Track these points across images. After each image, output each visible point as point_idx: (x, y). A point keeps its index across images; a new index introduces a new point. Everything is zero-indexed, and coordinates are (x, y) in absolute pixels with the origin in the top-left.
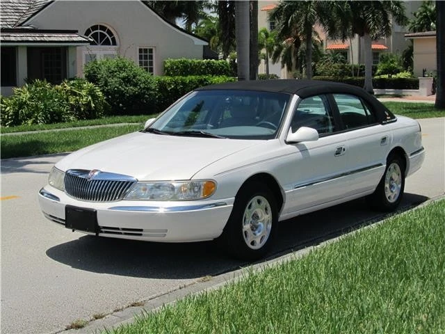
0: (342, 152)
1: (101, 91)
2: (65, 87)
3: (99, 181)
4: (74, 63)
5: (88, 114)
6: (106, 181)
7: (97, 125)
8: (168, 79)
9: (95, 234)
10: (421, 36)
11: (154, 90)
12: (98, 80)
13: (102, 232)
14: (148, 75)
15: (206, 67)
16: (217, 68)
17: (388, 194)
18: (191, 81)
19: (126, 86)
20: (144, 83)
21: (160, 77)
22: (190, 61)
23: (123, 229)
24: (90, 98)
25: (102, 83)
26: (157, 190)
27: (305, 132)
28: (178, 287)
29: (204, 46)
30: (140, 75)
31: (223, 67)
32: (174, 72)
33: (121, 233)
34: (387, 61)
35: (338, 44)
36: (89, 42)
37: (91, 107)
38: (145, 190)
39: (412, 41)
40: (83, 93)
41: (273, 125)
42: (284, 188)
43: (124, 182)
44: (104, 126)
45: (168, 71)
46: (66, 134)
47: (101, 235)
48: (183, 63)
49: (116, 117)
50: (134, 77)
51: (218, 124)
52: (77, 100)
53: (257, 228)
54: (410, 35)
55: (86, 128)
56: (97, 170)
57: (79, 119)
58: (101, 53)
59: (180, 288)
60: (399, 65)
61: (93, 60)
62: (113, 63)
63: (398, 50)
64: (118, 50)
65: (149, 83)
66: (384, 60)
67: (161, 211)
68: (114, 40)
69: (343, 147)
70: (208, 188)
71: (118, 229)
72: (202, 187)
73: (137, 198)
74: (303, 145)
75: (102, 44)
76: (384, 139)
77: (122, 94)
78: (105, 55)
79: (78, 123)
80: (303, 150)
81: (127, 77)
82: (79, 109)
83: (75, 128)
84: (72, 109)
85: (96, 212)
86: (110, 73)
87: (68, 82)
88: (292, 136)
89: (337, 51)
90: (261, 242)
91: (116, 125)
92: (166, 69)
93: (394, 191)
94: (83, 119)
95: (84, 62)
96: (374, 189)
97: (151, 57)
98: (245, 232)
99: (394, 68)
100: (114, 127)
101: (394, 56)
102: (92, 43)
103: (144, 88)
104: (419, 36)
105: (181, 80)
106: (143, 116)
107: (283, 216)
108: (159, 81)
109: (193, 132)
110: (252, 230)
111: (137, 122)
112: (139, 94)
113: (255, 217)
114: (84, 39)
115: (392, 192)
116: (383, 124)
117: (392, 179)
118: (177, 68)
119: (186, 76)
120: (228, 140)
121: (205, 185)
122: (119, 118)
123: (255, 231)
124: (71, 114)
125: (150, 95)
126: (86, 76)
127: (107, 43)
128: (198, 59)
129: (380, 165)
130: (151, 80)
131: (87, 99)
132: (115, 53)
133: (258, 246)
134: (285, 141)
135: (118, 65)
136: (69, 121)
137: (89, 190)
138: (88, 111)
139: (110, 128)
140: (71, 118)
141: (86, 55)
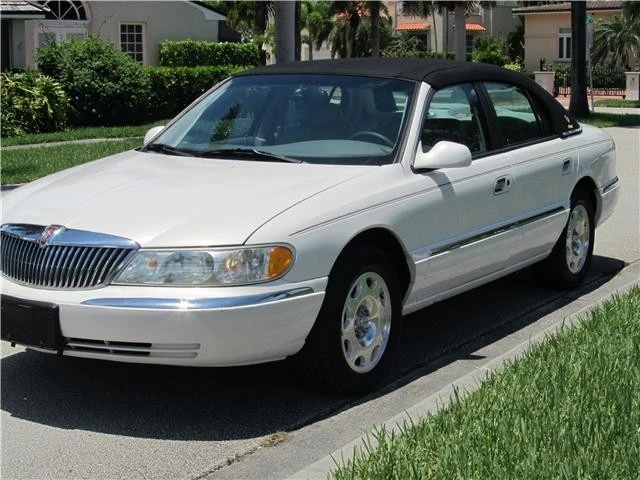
0: (506, 188)
1: (62, 89)
2: (7, 82)
3: (63, 247)
4: (21, 46)
5: (42, 124)
6: (76, 248)
7: (57, 141)
8: (166, 71)
9: (56, 352)
10: (536, 11)
11: (144, 87)
12: (59, 72)
13: (70, 348)
14: (136, 64)
15: (223, 54)
16: (239, 55)
17: (570, 258)
18: (201, 75)
19: (102, 81)
20: (130, 76)
21: (153, 69)
22: (199, 44)
23: (112, 343)
24: (46, 100)
25: (64, 76)
26: (177, 265)
27: (445, 150)
28: (225, 460)
29: (220, 22)
30: (123, 65)
31: (249, 54)
32: (174, 61)
33: (107, 351)
34: (486, 47)
35: (416, 23)
36: (44, 12)
37: (46, 113)
38: (155, 264)
39: (522, 19)
40: (36, 92)
41: (383, 138)
42: (414, 256)
43: (112, 250)
44: (68, 142)
45: (165, 59)
46: (9, 155)
47: (67, 353)
48: (188, 47)
49: (87, 129)
50: (115, 67)
51: (273, 138)
52: (25, 103)
53: (365, 332)
54: (520, 9)
55: (39, 145)
56: (59, 226)
57: (28, 132)
58: (63, 32)
59: (230, 462)
60: (504, 53)
61: (51, 41)
62: (81, 46)
63: (500, 32)
64: (89, 27)
65: (137, 76)
66: (481, 46)
67: (183, 307)
68: (82, 11)
69: (507, 178)
70: (279, 259)
71: (102, 342)
72: (267, 258)
73: (138, 281)
74: (443, 174)
75: (65, 18)
76: (567, 163)
77: (95, 94)
78: (68, 35)
79: (28, 138)
80: (444, 184)
81: (104, 67)
82: (28, 116)
83: (22, 147)
84: (18, 118)
85: (57, 309)
86: (77, 61)
87: (12, 75)
88: (425, 159)
89: (412, 33)
90: (372, 360)
91: (87, 141)
92: (162, 55)
93: (578, 252)
94: (34, 132)
95: (36, 45)
96: (550, 251)
97: (139, 38)
98: (346, 341)
99: (496, 58)
100: (84, 145)
101: (496, 40)
102: (49, 16)
103: (130, 85)
104: (533, 11)
105: (187, 72)
106: (128, 128)
107: (409, 306)
108: (152, 73)
109: (239, 150)
110: (358, 336)
111: (119, 137)
112: (121, 94)
113: (363, 312)
114: (37, 9)
115: (576, 254)
116: (563, 137)
117: (575, 233)
118: (180, 54)
119: (193, 66)
120: (306, 165)
121: (272, 255)
122: (91, 131)
123: (362, 337)
124: (17, 125)
125: (138, 95)
126: (39, 66)
127: (72, 16)
128: (210, 42)
129: (561, 208)
130: (140, 73)
131: (41, 102)
132: (83, 30)
133: (368, 366)
134: (412, 167)
135: (88, 49)
136: (14, 135)
137: (44, 265)
138: (42, 120)
139: (78, 145)
140: (17, 131)
141: (40, 35)
